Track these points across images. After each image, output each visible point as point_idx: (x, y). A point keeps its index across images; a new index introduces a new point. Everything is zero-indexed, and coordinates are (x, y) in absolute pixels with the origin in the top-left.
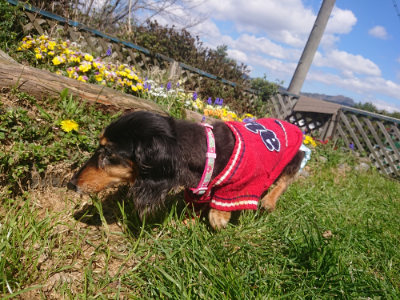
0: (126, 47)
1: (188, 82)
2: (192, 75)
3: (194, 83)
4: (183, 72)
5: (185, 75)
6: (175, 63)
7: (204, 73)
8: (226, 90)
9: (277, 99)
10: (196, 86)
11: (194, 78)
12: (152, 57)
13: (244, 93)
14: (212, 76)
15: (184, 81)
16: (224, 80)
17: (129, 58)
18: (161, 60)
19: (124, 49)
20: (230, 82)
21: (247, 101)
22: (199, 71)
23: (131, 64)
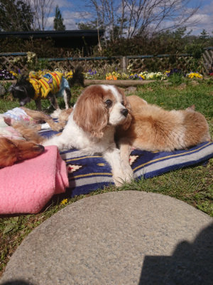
0: (96, 60)
1: (134, 65)
2: (136, 60)
3: (139, 64)
4: (130, 60)
5: (131, 62)
6: (124, 58)
7: (143, 56)
8: (164, 60)
10: (141, 65)
11: (138, 62)
13: (180, 58)
14: (150, 56)
15: (132, 65)
16: (159, 56)
17: (99, 65)
18: (115, 59)
19: (95, 61)
20: (164, 55)
21: (184, 62)
22: (140, 57)
23: (101, 67)
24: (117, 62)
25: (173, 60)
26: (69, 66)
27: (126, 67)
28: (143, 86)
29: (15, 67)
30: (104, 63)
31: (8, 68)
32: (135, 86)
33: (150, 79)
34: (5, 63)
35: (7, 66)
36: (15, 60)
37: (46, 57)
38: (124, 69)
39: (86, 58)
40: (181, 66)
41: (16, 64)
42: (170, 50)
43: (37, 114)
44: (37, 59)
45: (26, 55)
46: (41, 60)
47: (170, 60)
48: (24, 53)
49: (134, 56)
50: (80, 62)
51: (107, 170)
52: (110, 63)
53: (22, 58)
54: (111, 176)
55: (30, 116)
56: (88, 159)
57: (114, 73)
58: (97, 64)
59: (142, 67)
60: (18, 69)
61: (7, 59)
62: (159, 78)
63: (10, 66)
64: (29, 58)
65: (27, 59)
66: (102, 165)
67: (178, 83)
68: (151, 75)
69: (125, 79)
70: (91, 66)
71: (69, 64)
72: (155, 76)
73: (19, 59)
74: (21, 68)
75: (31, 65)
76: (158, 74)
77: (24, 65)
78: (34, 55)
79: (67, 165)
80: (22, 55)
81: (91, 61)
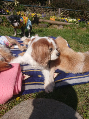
1: (64, 13)
2: (65, 11)
3: (66, 13)
4: (62, 11)
5: (63, 11)
6: (60, 9)
8: (78, 13)
10: (67, 13)
11: (66, 12)
13: (85, 13)
14: (72, 10)
15: (63, 13)
16: (76, 10)
17: (48, 11)
18: (55, 9)
19: (46, 9)
20: (79, 11)
21: (87, 15)
22: (67, 9)
23: (48, 12)
24: (56, 11)
25: (82, 14)
26: (34, 10)
27: (60, 14)
28: (66, 25)
30: (50, 10)
31: (6, 7)
32: (63, 25)
33: (70, 22)
34: (4, 4)
35: (5, 6)
36: (9, 4)
37: (24, 4)
38: (59, 14)
39: (42, 7)
40: (85, 17)
41: (9, 6)
42: (82, 8)
43: (13, 41)
44: (19, 4)
45: (14, 2)
46: (21, 5)
47: (81, 13)
49: (65, 9)
50: (39, 8)
51: (42, 80)
52: (53, 11)
53: (12, 3)
54: (43, 84)
55: (9, 41)
56: (34, 72)
57: (54, 16)
58: (47, 10)
59: (68, 14)
60: (10, 9)
61: (5, 3)
62: (75, 22)
63: (6, 6)
64: (15, 4)
65: (14, 4)
66: (40, 76)
67: (83, 27)
68: (71, 20)
69: (59, 20)
70: (44, 11)
71: (34, 9)
72: (73, 21)
73: (11, 3)
74: (12, 8)
75: (16, 7)
76: (75, 20)
77: (13, 7)
78: (18, 2)
79: (23, 75)
80: (12, 2)
81: (44, 9)
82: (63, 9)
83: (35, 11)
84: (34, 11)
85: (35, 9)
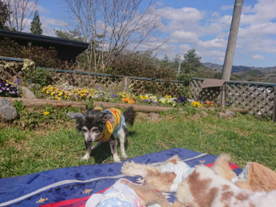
1: (135, 85)
2: (137, 81)
3: (139, 85)
4: (131, 80)
5: (133, 82)
6: (126, 77)
8: (160, 84)
9: (193, 82)
10: (141, 85)
11: (139, 82)
12: (113, 77)
13: (172, 84)
14: (149, 79)
15: (133, 85)
16: (156, 80)
17: (102, 81)
19: (99, 77)
20: (160, 80)
21: (176, 88)
22: (140, 78)
23: (103, 83)
24: (119, 81)
25: (167, 85)
26: (71, 79)
27: (128, 86)
29: (6, 73)
30: (107, 80)
36: (7, 65)
37: (46, 67)
38: (126, 87)
41: (8, 69)
42: (163, 76)
44: (34, 67)
45: (22, 62)
46: (39, 68)
47: (165, 84)
48: (19, 59)
49: (135, 77)
50: (83, 76)
52: (113, 81)
53: (16, 64)
58: (100, 80)
59: (142, 87)
60: (10, 76)
64: (25, 65)
65: (22, 66)
70: (95, 81)
71: (71, 77)
73: (12, 64)
74: (13, 75)
77: (18, 72)
78: (32, 63)
80: (17, 61)
81: (95, 77)
82: (132, 77)
83: (74, 81)
84: (71, 82)
85: (75, 78)
